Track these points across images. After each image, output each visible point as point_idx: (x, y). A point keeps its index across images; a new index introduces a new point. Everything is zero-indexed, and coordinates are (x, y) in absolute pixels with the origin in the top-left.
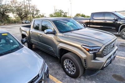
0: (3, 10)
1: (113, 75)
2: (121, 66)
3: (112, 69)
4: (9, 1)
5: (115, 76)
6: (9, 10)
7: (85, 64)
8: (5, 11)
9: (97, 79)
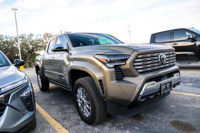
0: (32, 48)
1: (172, 122)
2: (195, 108)
3: (173, 113)
4: (41, 35)
5: (176, 124)
6: (40, 47)
7: (102, 89)
8: (35, 48)
9: (137, 128)
